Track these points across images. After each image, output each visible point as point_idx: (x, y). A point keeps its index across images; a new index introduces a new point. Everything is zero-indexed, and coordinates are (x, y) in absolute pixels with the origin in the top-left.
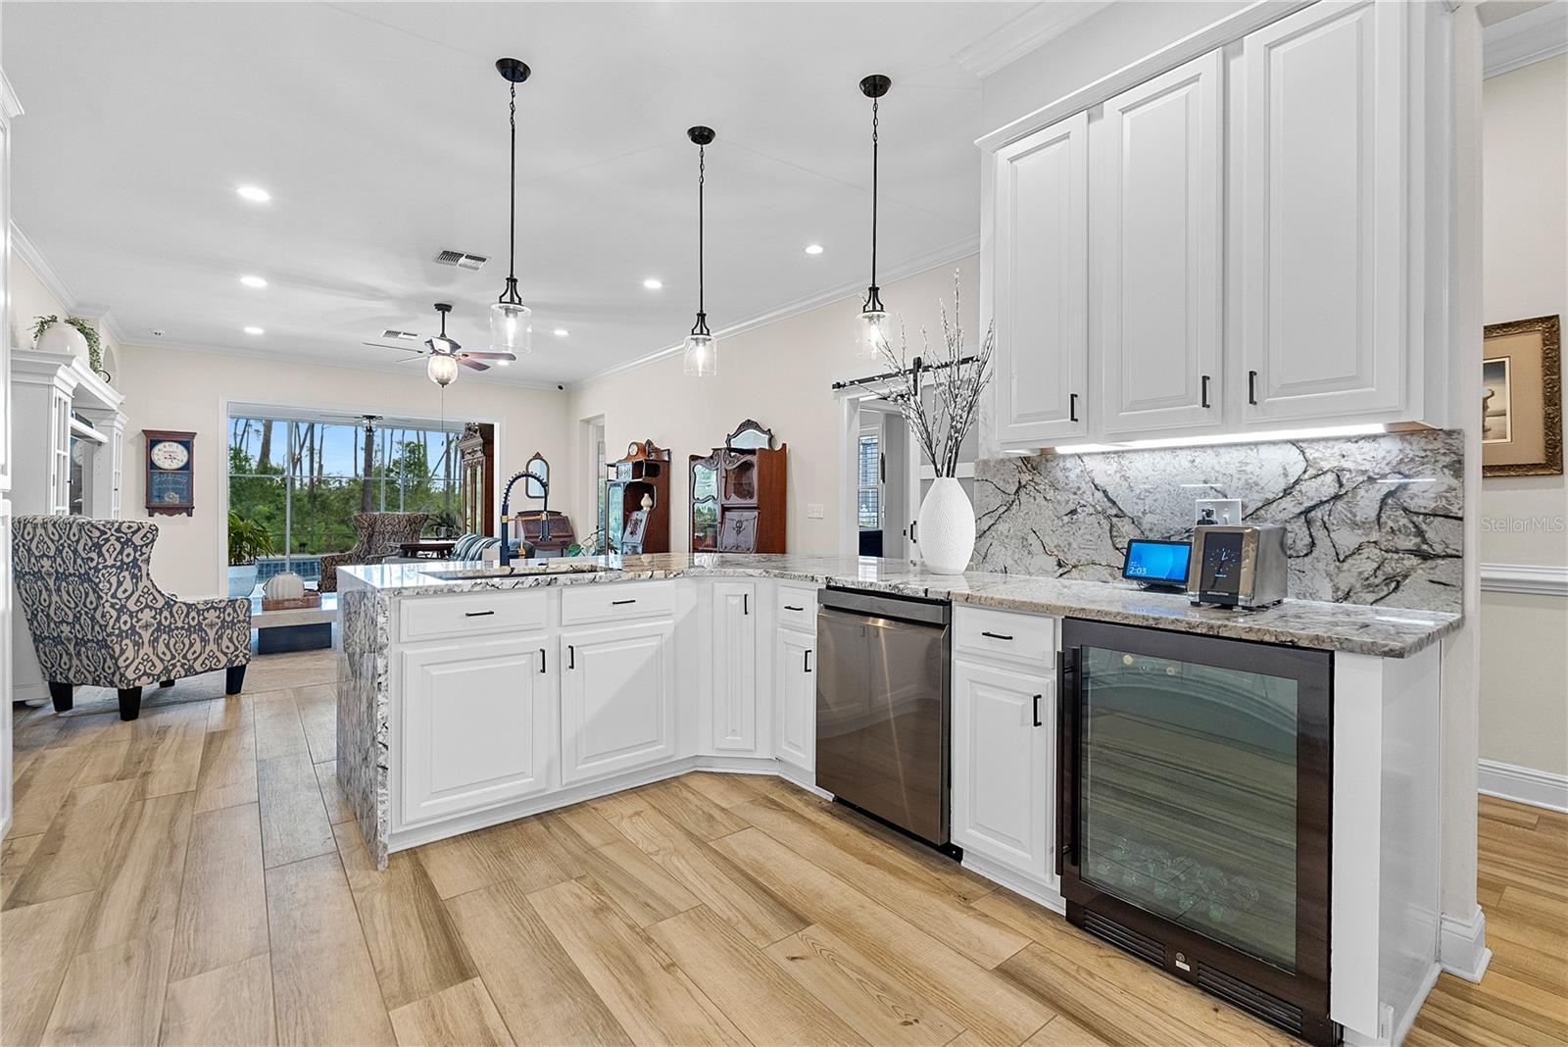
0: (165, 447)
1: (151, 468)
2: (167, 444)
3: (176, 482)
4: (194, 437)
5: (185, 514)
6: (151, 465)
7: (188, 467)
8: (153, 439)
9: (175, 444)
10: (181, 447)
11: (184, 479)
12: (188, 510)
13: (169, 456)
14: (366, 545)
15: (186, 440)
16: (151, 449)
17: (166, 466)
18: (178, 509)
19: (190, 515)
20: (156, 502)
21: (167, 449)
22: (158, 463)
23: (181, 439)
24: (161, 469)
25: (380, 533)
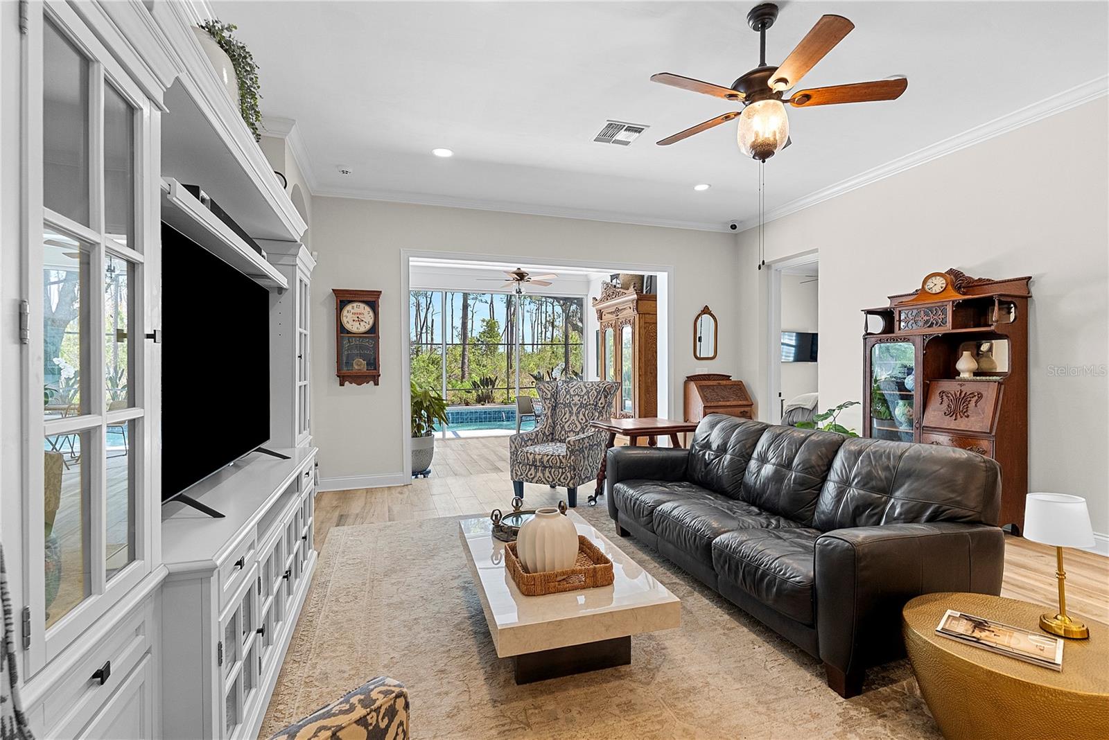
0: (353, 308)
1: (341, 333)
2: (355, 305)
3: (361, 347)
4: (379, 295)
5: (372, 383)
6: (341, 329)
7: (374, 329)
8: (343, 298)
9: (362, 305)
10: (367, 309)
11: (370, 344)
12: (375, 379)
13: (357, 318)
14: (550, 421)
15: (371, 300)
16: (341, 310)
17: (354, 330)
18: (366, 376)
19: (376, 384)
20: (345, 370)
21: (356, 310)
22: (348, 326)
23: (365, 299)
24: (351, 333)
25: (565, 405)
